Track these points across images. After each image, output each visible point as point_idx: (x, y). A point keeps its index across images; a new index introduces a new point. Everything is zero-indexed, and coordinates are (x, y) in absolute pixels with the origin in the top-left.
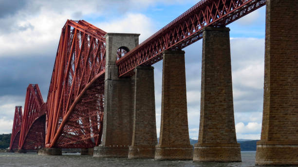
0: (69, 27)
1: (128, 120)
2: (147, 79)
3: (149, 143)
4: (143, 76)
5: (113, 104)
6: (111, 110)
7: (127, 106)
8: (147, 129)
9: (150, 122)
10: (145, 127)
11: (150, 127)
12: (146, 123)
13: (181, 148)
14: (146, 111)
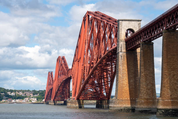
0: (89, 16)
1: (134, 80)
2: (148, 51)
3: (150, 97)
4: (146, 49)
5: (123, 69)
6: (121, 73)
7: (132, 71)
8: (148, 86)
9: (151, 82)
10: (148, 85)
11: (151, 85)
12: (148, 82)
13: (176, 100)
14: (148, 73)
